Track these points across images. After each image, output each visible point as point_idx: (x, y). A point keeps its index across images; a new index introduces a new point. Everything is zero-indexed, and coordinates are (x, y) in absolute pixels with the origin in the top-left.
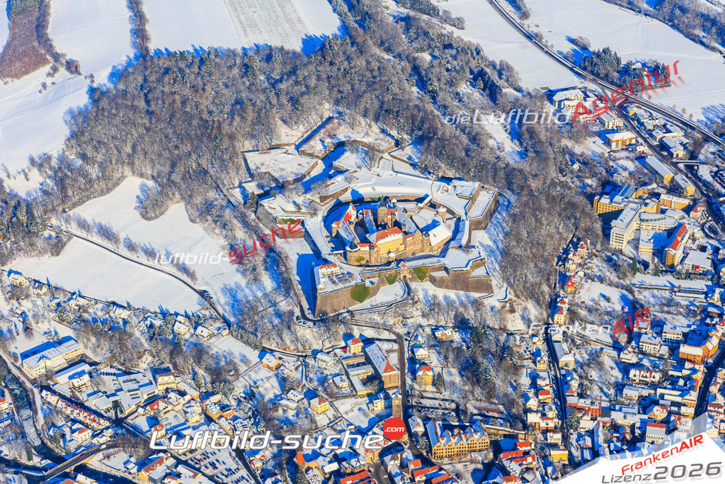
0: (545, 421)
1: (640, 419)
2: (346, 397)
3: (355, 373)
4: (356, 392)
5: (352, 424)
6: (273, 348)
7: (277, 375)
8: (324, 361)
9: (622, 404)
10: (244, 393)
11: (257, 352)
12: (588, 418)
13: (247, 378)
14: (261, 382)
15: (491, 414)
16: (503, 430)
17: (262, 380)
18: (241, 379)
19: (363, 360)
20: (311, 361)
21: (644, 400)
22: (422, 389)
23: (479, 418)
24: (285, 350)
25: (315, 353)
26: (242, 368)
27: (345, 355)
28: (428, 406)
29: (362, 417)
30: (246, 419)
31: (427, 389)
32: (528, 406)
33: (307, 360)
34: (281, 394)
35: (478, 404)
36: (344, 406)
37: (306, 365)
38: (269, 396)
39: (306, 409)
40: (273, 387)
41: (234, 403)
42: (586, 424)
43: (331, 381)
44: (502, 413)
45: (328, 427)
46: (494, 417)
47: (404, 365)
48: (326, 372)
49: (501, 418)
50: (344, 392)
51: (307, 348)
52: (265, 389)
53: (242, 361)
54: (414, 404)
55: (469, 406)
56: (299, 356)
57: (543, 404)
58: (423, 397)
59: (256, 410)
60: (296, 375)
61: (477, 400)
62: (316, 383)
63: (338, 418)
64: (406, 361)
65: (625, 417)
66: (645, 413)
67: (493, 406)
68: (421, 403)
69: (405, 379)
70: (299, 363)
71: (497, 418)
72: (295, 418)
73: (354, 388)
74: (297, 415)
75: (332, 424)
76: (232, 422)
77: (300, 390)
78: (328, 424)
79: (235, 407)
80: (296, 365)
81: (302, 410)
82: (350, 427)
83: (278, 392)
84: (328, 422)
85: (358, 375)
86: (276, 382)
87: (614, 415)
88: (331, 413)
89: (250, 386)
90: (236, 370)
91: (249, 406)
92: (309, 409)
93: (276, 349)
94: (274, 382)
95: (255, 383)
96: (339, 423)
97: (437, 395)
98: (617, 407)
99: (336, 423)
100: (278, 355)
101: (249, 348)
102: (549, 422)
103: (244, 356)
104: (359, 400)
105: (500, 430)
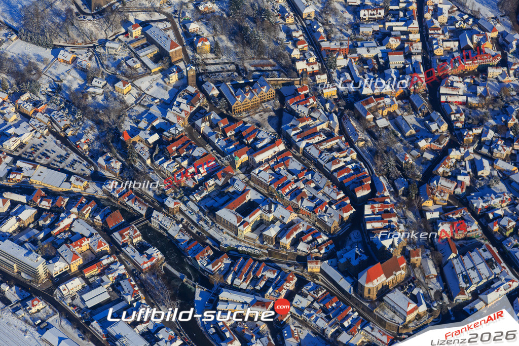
0: (311, 66)
1: (381, 50)
2: (142, 76)
3: (143, 54)
4: (150, 70)
5: (156, 99)
6: (62, 44)
7: (75, 68)
8: (113, 48)
9: (362, 40)
10: (50, 88)
11: (49, 51)
12: (341, 57)
13: (48, 74)
14: (63, 76)
15: (265, 68)
16: (281, 80)
17: (63, 74)
18: (43, 76)
19: (145, 41)
20: (100, 50)
21: (377, 34)
22: (203, 58)
23: (257, 73)
24: (74, 44)
25: (103, 43)
26: (41, 66)
27: (128, 40)
28: (213, 71)
29: (162, 91)
30: (60, 110)
31: (208, 57)
32: (293, 56)
33: (97, 50)
34: (85, 84)
35: (252, 62)
36: (144, 83)
37: (98, 55)
38: (75, 86)
39: (112, 93)
40: (75, 78)
41: (43, 98)
42: (341, 62)
43: (124, 64)
44: (274, 66)
45: (136, 104)
46: (269, 71)
47: (181, 39)
48: (118, 57)
49: (274, 70)
50: (139, 72)
51: (93, 39)
52: (68, 81)
53: (38, 60)
54: (201, 71)
55: (246, 65)
56: (88, 47)
57: (302, 52)
58: (207, 65)
59: (67, 101)
60: (92, 64)
61: (250, 59)
62: (113, 69)
63: (141, 95)
64: (182, 36)
65: (368, 51)
66: (382, 45)
67: (265, 62)
68: (207, 70)
69: (186, 51)
70: (90, 53)
71: (271, 71)
72: (105, 102)
73: (147, 67)
74: (106, 98)
75: (139, 101)
76: (47, 115)
77: (100, 77)
78: (135, 102)
79: (46, 101)
80: (89, 56)
81: (109, 93)
82: (156, 101)
83: (81, 82)
84: (135, 100)
85: (146, 55)
86: (76, 73)
87: (359, 50)
88: (134, 92)
89: (54, 81)
90: (37, 69)
91: (59, 98)
92: (115, 92)
93: (65, 45)
94: (74, 73)
95: (58, 77)
96: (144, 99)
97: (218, 61)
98: (359, 44)
99: (142, 100)
100: (69, 49)
101: (40, 48)
102: (314, 66)
103: (39, 55)
104: (155, 76)
105: (279, 80)
